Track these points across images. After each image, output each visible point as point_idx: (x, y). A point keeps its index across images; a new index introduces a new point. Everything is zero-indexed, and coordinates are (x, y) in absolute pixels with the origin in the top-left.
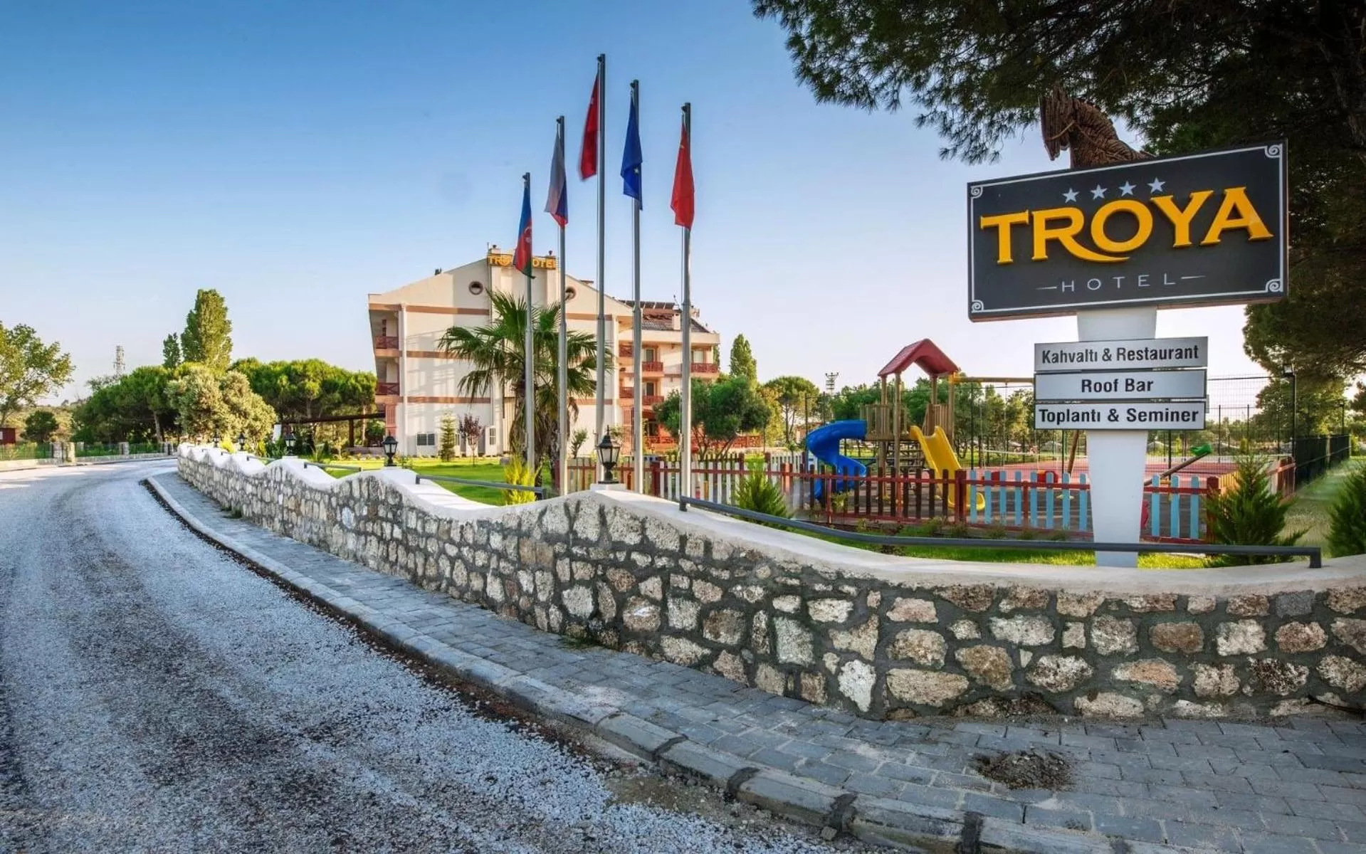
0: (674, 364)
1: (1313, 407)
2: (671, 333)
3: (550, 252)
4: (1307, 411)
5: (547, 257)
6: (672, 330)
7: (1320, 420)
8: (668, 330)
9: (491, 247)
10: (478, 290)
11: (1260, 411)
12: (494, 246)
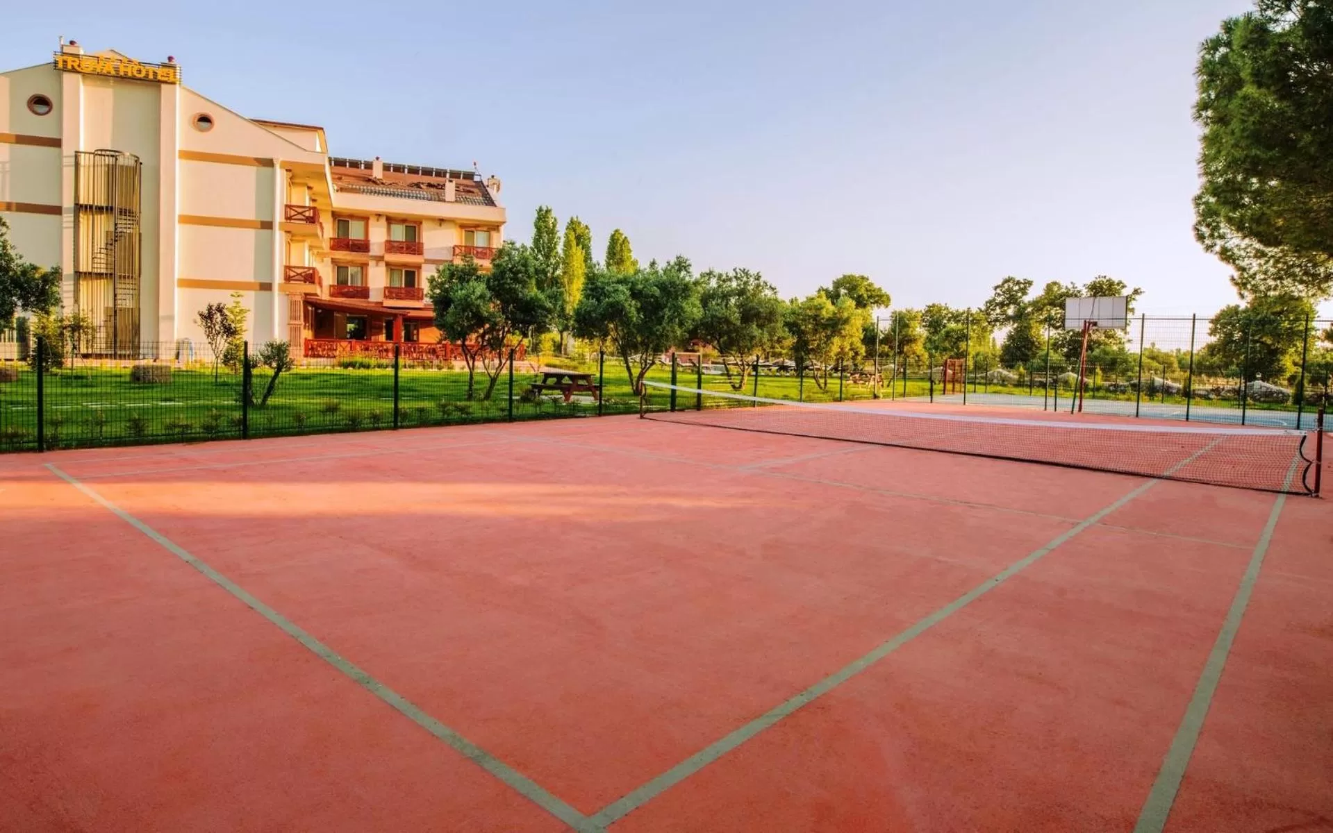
0: (445, 245)
1: (1277, 336)
2: (443, 204)
3: (170, 59)
4: (1269, 342)
5: (164, 66)
6: (445, 201)
7: (1283, 352)
8: (439, 200)
9: (65, 41)
10: (43, 109)
11: (1214, 339)
12: (72, 43)
